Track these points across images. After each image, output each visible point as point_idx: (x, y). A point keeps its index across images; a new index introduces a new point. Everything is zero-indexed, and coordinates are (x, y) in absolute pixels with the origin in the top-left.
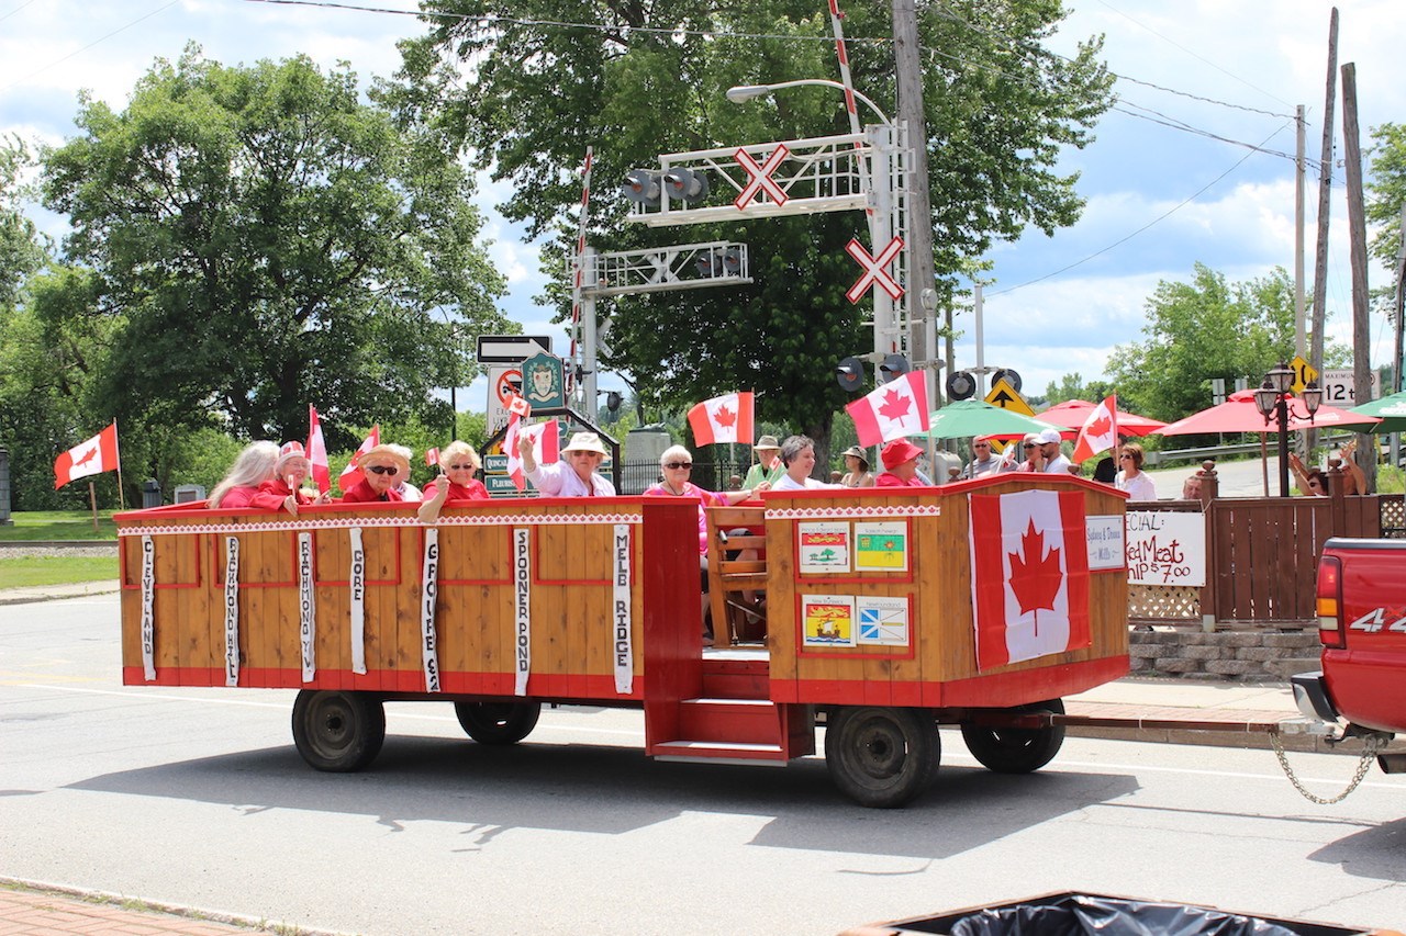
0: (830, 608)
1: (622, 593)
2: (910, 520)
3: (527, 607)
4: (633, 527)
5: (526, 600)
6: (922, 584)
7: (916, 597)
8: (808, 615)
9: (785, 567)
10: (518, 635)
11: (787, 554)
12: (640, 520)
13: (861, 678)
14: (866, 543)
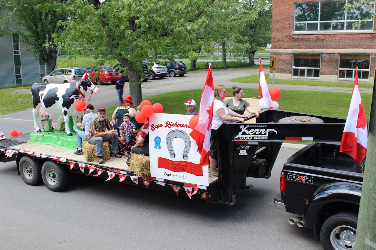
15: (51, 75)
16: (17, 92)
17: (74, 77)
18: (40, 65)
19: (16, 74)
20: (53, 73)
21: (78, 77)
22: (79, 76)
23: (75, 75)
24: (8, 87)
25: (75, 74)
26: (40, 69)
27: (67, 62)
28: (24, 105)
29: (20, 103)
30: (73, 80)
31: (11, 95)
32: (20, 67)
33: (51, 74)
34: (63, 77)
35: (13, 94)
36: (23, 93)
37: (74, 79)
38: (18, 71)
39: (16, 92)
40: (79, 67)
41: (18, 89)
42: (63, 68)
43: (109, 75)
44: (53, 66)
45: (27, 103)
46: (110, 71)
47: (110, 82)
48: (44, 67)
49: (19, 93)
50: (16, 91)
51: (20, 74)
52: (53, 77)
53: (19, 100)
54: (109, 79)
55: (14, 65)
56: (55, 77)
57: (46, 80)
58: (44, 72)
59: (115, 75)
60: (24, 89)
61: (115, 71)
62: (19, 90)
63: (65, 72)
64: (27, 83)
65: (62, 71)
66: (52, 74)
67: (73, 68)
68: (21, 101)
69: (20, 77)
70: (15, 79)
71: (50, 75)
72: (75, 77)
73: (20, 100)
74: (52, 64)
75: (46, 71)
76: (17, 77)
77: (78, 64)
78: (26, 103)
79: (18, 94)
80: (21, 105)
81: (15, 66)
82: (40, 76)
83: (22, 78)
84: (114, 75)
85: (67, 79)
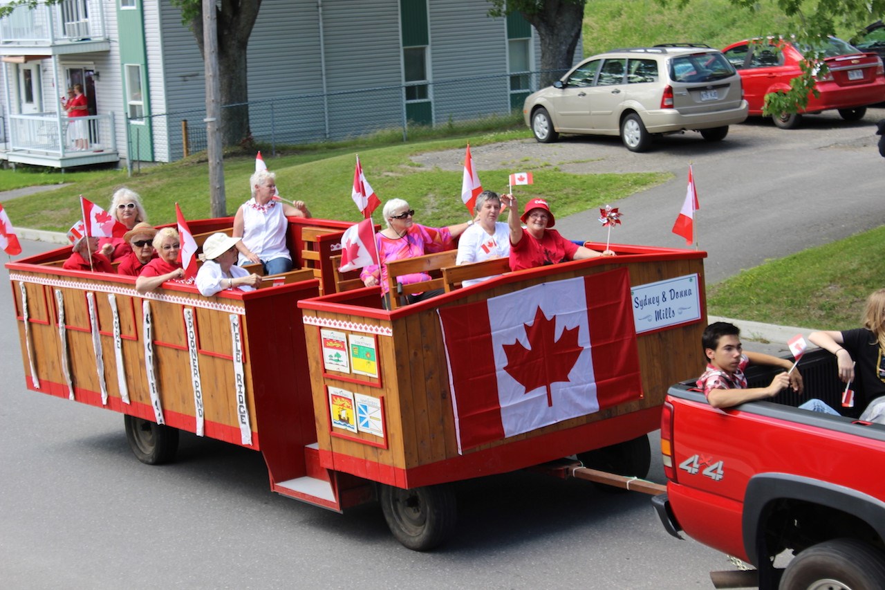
0: (343, 399)
1: (238, 368)
2: (377, 337)
3: (197, 369)
4: (241, 317)
5: (196, 364)
6: (388, 390)
7: (385, 399)
8: (333, 403)
9: (317, 363)
10: (195, 390)
11: (318, 353)
12: (244, 313)
13: (364, 458)
14: (356, 351)
15: (565, 86)
16: (419, 166)
17: (669, 92)
18: (509, 37)
19: (407, 80)
20: (574, 74)
21: (685, 93)
22: (690, 90)
23: (674, 84)
24: (378, 143)
25: (673, 77)
26: (507, 54)
27: (624, 17)
28: (447, 221)
29: (430, 213)
30: (663, 106)
31: (392, 179)
32: (422, 51)
33: (564, 79)
34: (618, 92)
35: (403, 172)
36: (444, 170)
37: (670, 103)
38: (415, 65)
39: (412, 165)
40: (691, 46)
41: (421, 151)
42: (618, 51)
43: (831, 78)
44: (570, 41)
45: (460, 213)
46: (837, 60)
47: (834, 113)
48: (526, 43)
49: (428, 168)
50: (415, 159)
51: (423, 77)
52: (572, 92)
53: (425, 199)
54: (830, 100)
55: (401, 41)
56: (584, 95)
57: (541, 109)
58: (527, 67)
59: (862, 77)
60: (448, 148)
61: (862, 61)
62: (427, 156)
63: (625, 68)
64: (458, 123)
65: (614, 67)
66: (569, 79)
67: (664, 52)
68: (436, 205)
69: (423, 91)
70: (405, 101)
71: (559, 84)
72: (675, 93)
73: (432, 200)
74: (564, 33)
75: (534, 65)
76: (411, 93)
77: (671, 22)
78: (456, 217)
79: (421, 173)
80: (435, 222)
81: (404, 44)
82: (509, 85)
83: (431, 97)
84: (855, 76)
85: (635, 105)
